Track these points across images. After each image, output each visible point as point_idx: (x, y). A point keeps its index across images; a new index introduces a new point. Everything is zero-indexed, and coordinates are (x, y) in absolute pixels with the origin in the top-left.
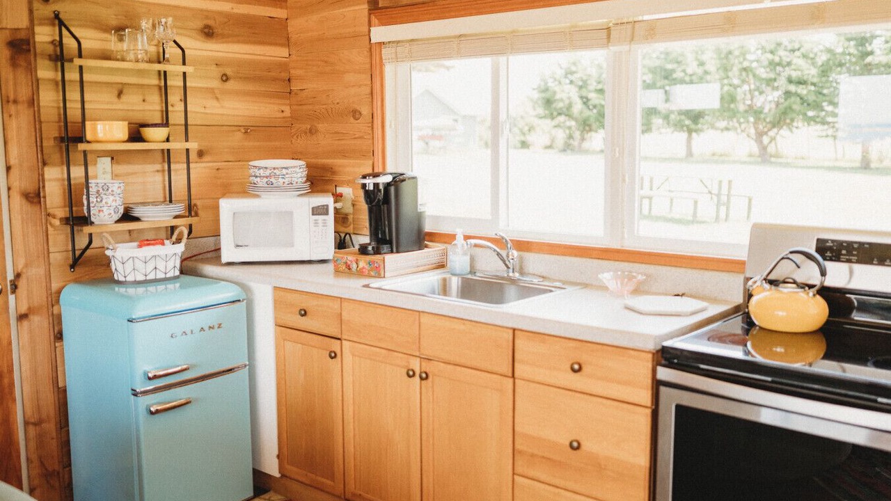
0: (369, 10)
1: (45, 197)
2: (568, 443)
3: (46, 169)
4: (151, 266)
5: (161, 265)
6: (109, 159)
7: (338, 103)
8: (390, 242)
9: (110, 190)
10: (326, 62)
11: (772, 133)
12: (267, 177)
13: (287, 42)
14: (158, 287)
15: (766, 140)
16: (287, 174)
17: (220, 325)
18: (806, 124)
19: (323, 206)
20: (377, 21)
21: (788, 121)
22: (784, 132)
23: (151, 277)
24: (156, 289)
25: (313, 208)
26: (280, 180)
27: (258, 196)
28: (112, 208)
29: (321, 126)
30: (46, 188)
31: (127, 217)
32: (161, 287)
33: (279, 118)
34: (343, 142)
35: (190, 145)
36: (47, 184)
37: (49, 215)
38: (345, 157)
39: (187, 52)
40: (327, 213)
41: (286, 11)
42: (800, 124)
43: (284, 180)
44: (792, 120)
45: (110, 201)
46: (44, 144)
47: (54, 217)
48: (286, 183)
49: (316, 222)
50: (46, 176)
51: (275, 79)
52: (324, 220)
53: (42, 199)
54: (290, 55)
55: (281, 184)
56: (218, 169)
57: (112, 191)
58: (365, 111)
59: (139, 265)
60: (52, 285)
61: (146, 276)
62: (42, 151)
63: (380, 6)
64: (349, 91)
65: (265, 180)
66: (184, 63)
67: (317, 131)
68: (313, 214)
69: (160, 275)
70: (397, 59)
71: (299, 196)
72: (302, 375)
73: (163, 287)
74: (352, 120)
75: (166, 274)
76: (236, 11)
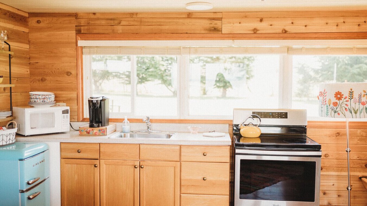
0: (76, 33)
2: (202, 179)
7: (58, 69)
8: (101, 122)
10: (51, 52)
11: (100, 81)
12: (43, 99)
13: (29, 43)
15: (98, 84)
16: (51, 97)
17: (44, 160)
18: (113, 78)
19: (66, 110)
20: (79, 38)
21: (106, 77)
22: (105, 81)
25: (63, 111)
26: (49, 100)
27: (33, 107)
29: (47, 78)
33: (26, 74)
34: (60, 85)
35: (12, 86)
38: (62, 90)
39: (11, 47)
40: (68, 113)
41: (28, 29)
42: (111, 78)
43: (50, 100)
44: (108, 76)
49: (64, 117)
51: (25, 58)
52: (67, 116)
54: (30, 48)
58: (73, 72)
59: (5, 138)
63: (82, 32)
64: (65, 64)
66: (10, 50)
67: (45, 80)
68: (63, 114)
70: (90, 53)
71: (51, 107)
72: (76, 177)
74: (66, 76)
76: (14, 28)
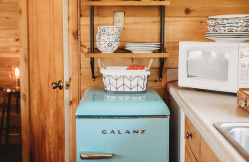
1: (80, 35)
3: (81, 18)
4: (120, 82)
5: (127, 83)
6: (123, 13)
9: (106, 31)
12: (213, 26)
14: (125, 97)
17: (144, 131)
23: (121, 89)
24: (124, 98)
28: (107, 43)
30: (81, 30)
31: (122, 50)
32: (127, 98)
36: (81, 27)
37: (81, 46)
45: (105, 39)
46: (81, 4)
47: (85, 47)
48: (227, 31)
50: (82, 23)
53: (79, 36)
55: (222, 31)
56: (201, 22)
57: (108, 32)
60: (82, 87)
61: (117, 88)
62: (80, 8)
65: (212, 28)
69: (127, 90)
73: (129, 97)
75: (131, 89)
